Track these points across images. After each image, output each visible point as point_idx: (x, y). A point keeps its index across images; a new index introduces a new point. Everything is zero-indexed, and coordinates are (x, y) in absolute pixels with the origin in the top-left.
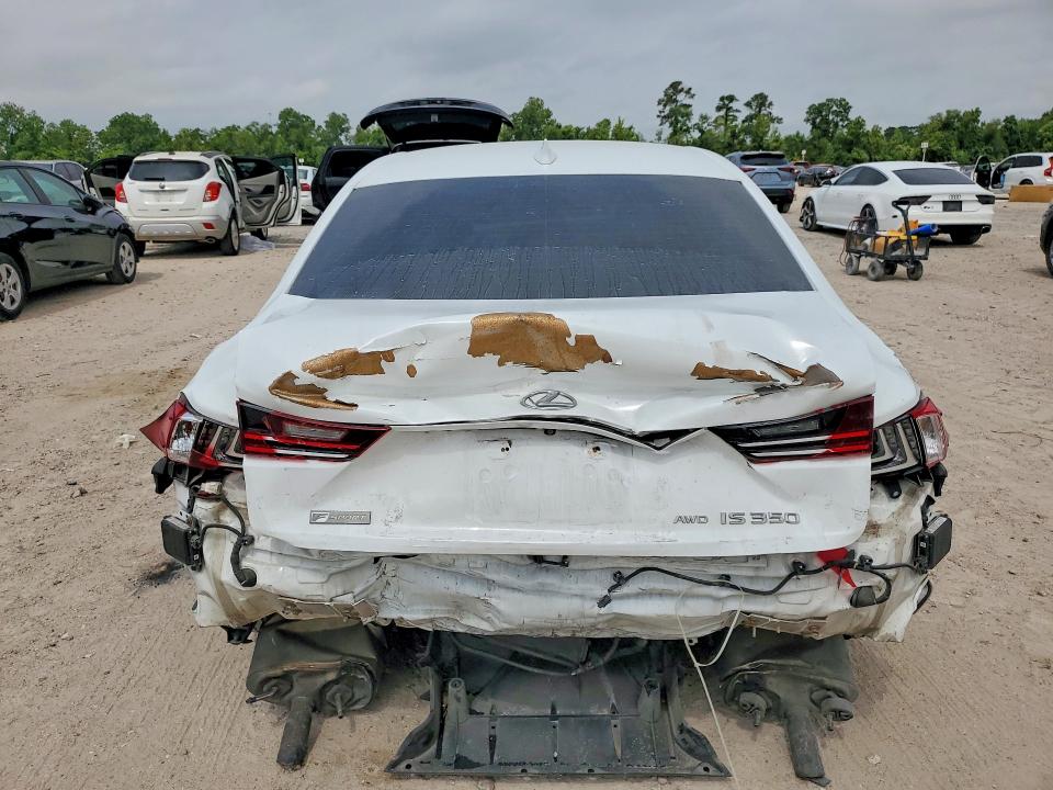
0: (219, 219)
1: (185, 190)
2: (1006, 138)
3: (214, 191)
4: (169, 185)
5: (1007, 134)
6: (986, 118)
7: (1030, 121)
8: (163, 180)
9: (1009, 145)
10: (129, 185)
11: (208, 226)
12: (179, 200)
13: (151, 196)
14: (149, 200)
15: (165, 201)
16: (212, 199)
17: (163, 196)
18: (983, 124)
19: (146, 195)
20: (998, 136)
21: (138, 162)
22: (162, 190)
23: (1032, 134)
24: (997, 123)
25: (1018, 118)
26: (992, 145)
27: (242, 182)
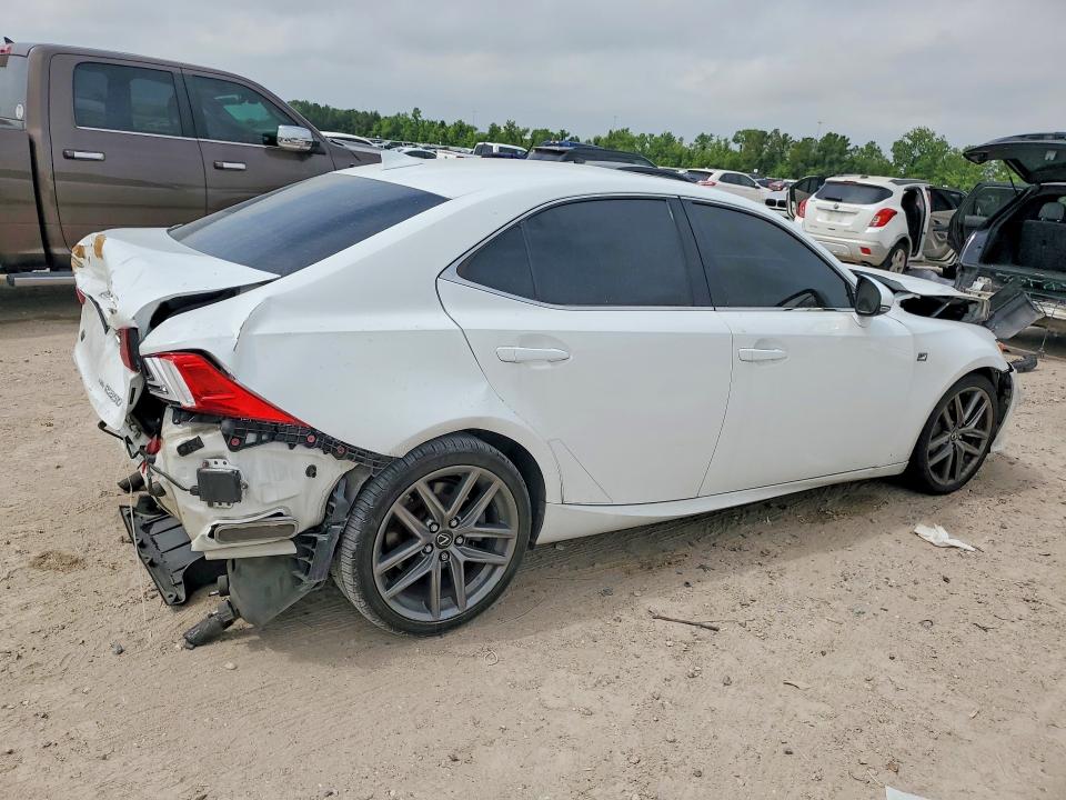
0: (879, 246)
1: (855, 213)
3: (886, 216)
4: (843, 206)
8: (840, 201)
10: (813, 203)
11: (865, 250)
12: (847, 222)
13: (825, 215)
14: (822, 218)
15: (835, 221)
16: (880, 225)
17: (835, 215)
19: (820, 213)
21: (829, 183)
22: (836, 210)
27: (935, 213)
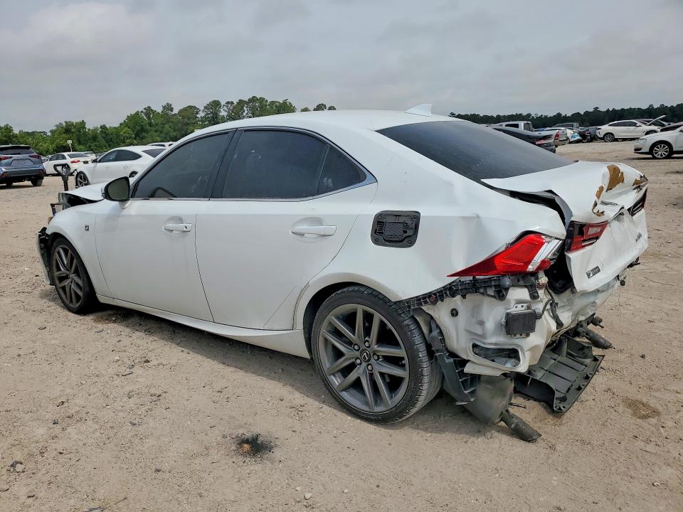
2: (104, 138)
5: (104, 135)
6: (89, 126)
7: (115, 128)
9: (107, 142)
18: (89, 130)
20: (100, 137)
23: (118, 136)
24: (96, 129)
25: (108, 126)
26: (98, 142)
